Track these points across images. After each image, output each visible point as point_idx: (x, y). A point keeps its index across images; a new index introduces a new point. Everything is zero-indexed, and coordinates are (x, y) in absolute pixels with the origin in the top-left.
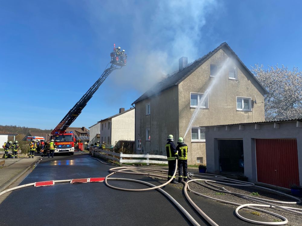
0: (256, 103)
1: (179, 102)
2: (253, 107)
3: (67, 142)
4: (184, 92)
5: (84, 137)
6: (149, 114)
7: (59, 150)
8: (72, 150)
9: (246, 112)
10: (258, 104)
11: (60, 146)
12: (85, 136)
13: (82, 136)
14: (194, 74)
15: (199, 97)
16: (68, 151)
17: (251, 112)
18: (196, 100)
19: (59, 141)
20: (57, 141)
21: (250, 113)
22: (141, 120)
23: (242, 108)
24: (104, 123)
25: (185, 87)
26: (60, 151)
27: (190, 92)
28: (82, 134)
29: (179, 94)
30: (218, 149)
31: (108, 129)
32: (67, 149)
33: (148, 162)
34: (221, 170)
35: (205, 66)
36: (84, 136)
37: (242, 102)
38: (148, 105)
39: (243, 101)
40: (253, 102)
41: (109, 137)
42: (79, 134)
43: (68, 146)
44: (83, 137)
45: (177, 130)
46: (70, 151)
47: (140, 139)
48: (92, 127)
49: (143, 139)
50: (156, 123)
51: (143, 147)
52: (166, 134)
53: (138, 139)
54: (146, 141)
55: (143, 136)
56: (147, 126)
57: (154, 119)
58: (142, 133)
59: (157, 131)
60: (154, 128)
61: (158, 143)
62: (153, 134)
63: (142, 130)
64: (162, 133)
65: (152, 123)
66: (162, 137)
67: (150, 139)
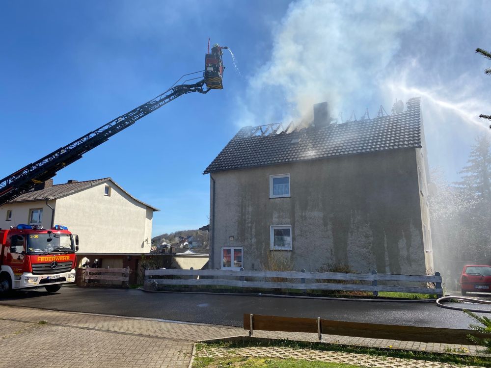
7: (40, 277)
16: (64, 279)
26: (43, 281)
32: (61, 275)
38: (277, 177)
45: (413, 230)
46: (67, 280)
49: (254, 247)
50: (321, 215)
51: (253, 265)
52: (368, 237)
53: (224, 246)
54: (271, 251)
55: (254, 240)
56: (275, 220)
57: (309, 208)
58: (251, 234)
59: (327, 231)
60: (311, 225)
61: (332, 254)
62: (307, 235)
63: (251, 229)
64: (349, 234)
65: (300, 214)
66: (351, 243)
67: (293, 247)
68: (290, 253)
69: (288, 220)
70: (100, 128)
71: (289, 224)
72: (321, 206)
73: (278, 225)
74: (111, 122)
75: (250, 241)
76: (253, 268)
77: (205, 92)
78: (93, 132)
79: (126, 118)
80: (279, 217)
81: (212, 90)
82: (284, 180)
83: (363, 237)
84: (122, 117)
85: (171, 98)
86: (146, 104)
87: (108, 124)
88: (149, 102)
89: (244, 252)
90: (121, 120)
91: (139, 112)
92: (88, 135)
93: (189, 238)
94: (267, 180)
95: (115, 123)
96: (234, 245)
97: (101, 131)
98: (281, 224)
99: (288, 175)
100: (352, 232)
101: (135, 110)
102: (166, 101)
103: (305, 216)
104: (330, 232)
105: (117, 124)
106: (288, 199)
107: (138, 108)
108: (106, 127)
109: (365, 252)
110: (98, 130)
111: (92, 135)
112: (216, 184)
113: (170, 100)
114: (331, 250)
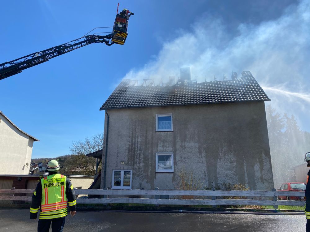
22: (132, 138)
49: (142, 170)
50: (197, 145)
51: (141, 184)
52: (232, 163)
53: (116, 169)
54: (156, 173)
55: (142, 164)
56: (160, 148)
57: (187, 140)
58: (140, 160)
59: (201, 158)
60: (189, 153)
61: (205, 175)
62: (186, 161)
63: (140, 155)
64: (218, 160)
65: (180, 144)
66: (220, 167)
67: (175, 170)
68: (172, 175)
69: (171, 149)
70: (16, 60)
71: (171, 152)
72: (197, 139)
73: (162, 152)
74: (28, 56)
75: (138, 165)
76: (141, 186)
77: (110, 45)
78: (9, 63)
79: (42, 54)
80: (163, 146)
81: (114, 44)
82: (168, 119)
83: (229, 162)
84: (38, 53)
85: (83, 44)
86: (61, 46)
87: (25, 57)
88: (64, 44)
89: (133, 174)
90: (38, 56)
91: (55, 51)
92: (4, 64)
93: (39, 164)
94: (154, 118)
95: (32, 58)
96: (125, 168)
97: (16, 62)
98: (165, 152)
99: (171, 115)
100: (220, 159)
101: (51, 49)
102: (79, 46)
103: (184, 146)
104: (204, 159)
105: (33, 58)
106: (171, 132)
107: (54, 47)
108: (23, 60)
109: (230, 174)
110: (13, 61)
111: (8, 65)
112: (110, 118)
113: (82, 46)
114: (205, 172)
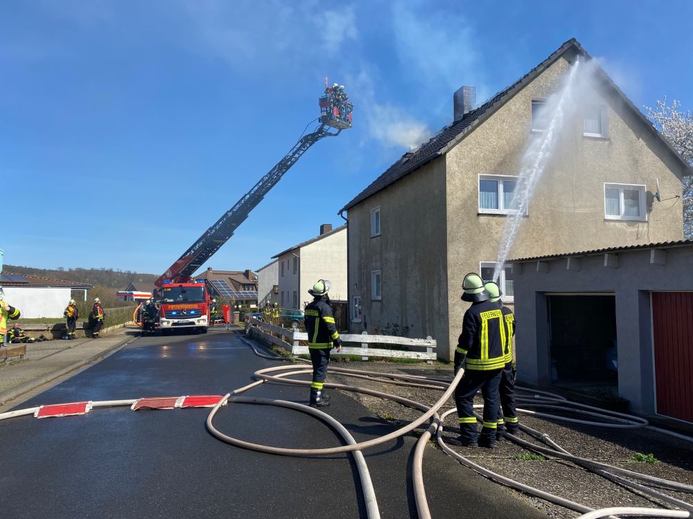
0: (659, 200)
1: (447, 200)
2: (649, 210)
3: (190, 303)
4: (462, 172)
5: (250, 293)
6: (379, 234)
7: (172, 321)
8: (201, 322)
9: (632, 223)
10: (665, 203)
11: (174, 313)
12: (252, 290)
13: (244, 290)
14: (487, 126)
15: (501, 187)
16: (193, 323)
17: (646, 225)
18: (493, 194)
19: (172, 300)
20: (169, 301)
21: (643, 227)
22: (360, 250)
23: (619, 214)
24: (285, 260)
25: (464, 161)
26: (174, 324)
27: (476, 174)
28: (244, 285)
29: (448, 178)
30: (548, 321)
31: (294, 273)
32: (191, 320)
33: (364, 352)
34: (555, 377)
35: (517, 104)
36: (248, 290)
37: (618, 198)
38: (376, 211)
39: (622, 195)
40: (651, 198)
41: (295, 292)
42: (237, 285)
43: (193, 312)
44: (246, 293)
45: (442, 273)
46: (197, 324)
47: (360, 297)
48: (263, 268)
49: (365, 296)
50: (394, 256)
51: (365, 317)
52: (417, 284)
54: (372, 301)
55: (365, 289)
56: (374, 264)
57: (389, 247)
58: (364, 282)
59: (397, 276)
60: (389, 269)
61: (399, 305)
62: (387, 282)
63: (364, 275)
65: (384, 256)
66: (409, 292)
67: (382, 297)
68: (380, 304)
69: (379, 264)
70: (252, 189)
71: (379, 269)
72: (394, 244)
73: (375, 270)
76: (365, 320)
77: (337, 135)
79: (269, 176)
80: (375, 261)
86: (282, 161)
87: (257, 184)
90: (266, 179)
96: (358, 293)
99: (380, 208)
100: (409, 278)
103: (387, 258)
105: (263, 183)
106: (379, 237)
108: (256, 188)
109: (415, 303)
114: (399, 300)
